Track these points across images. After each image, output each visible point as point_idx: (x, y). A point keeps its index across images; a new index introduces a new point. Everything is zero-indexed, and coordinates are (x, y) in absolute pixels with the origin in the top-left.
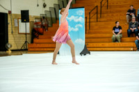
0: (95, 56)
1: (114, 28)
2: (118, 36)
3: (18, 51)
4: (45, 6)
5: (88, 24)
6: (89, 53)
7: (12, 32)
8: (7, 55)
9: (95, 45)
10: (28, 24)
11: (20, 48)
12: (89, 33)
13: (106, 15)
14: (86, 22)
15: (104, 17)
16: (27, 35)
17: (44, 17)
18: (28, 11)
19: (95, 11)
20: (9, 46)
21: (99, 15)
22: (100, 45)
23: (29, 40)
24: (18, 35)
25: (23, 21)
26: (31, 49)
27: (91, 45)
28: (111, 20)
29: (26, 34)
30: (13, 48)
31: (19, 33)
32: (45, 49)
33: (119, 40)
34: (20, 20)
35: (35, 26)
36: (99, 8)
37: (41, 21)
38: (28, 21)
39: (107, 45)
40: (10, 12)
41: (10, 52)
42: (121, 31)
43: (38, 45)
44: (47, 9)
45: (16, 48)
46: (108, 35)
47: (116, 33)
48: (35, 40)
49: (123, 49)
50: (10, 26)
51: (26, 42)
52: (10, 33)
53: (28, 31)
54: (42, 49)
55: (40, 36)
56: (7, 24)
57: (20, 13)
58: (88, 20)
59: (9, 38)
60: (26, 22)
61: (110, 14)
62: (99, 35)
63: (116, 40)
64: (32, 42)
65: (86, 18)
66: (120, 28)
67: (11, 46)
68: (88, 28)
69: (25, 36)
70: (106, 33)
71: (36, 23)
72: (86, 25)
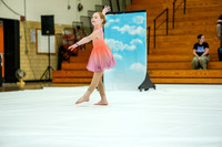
0: (163, 92)
1: (196, 46)
2: (202, 58)
3: (35, 83)
4: (80, 8)
5: (152, 38)
6: (154, 87)
7: (27, 52)
8: (17, 89)
9: (164, 73)
10: (53, 38)
11: (38, 78)
12: (154, 54)
13: (181, 24)
14: (149, 36)
15: (178, 27)
16: (52, 57)
17: (78, 27)
18: (52, 17)
19: (164, 17)
20: (21, 75)
21: (170, 25)
22: (172, 73)
23: (54, 65)
24: (36, 57)
25: (44, 34)
26: (57, 80)
27: (156, 73)
28: (190, 33)
29: (49, 54)
30: (27, 78)
31: (38, 54)
32: (81, 80)
33: (204, 66)
34: (39, 32)
35: (65, 42)
36: (171, 13)
37: (75, 32)
38: (52, 33)
39: (184, 73)
40: (23, 18)
41: (22, 84)
42: (207, 50)
43: (69, 73)
44: (84, 13)
45: (32, 78)
46: (185, 57)
47: (200, 54)
48: (64, 65)
49: (210, 81)
50: (22, 42)
51: (49, 68)
52: (22, 53)
53: (53, 50)
54: (76, 80)
55: (72, 58)
56: (19, 37)
57: (39, 20)
58: (152, 32)
59: (21, 61)
60: (49, 35)
61: (189, 23)
62: (170, 57)
63: (199, 66)
64: (59, 68)
65: (149, 28)
66: (205, 45)
67: (25, 75)
68: (152, 45)
69: (47, 57)
70: (182, 54)
71: (66, 37)
72: (148, 39)
